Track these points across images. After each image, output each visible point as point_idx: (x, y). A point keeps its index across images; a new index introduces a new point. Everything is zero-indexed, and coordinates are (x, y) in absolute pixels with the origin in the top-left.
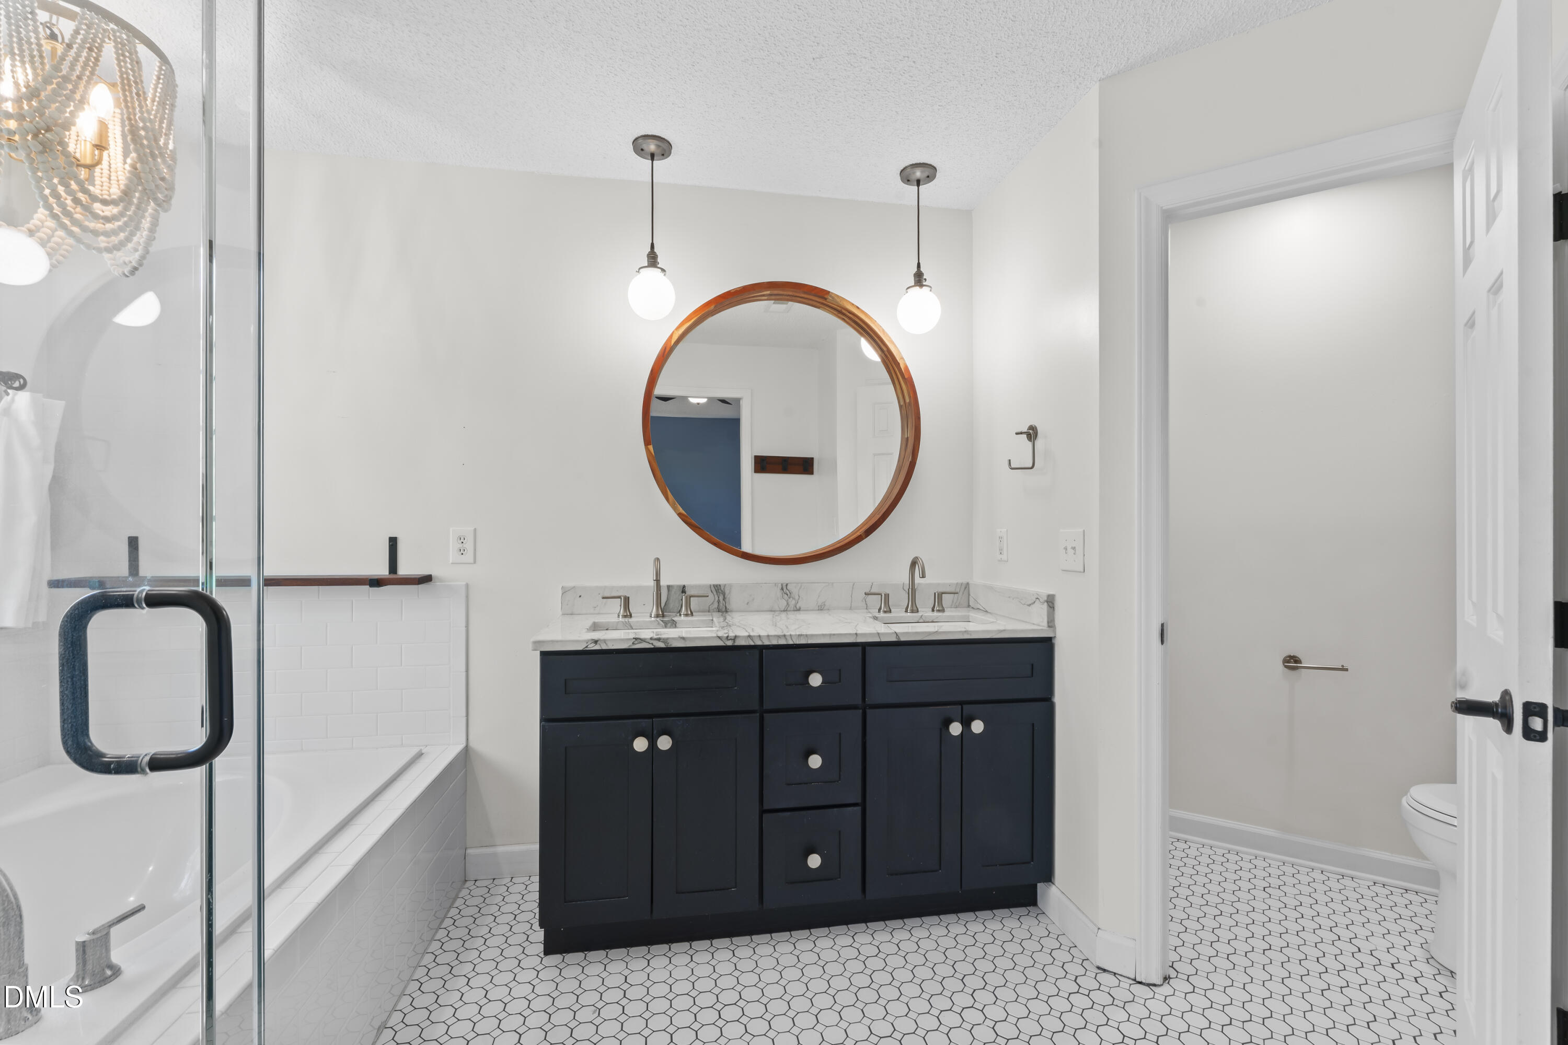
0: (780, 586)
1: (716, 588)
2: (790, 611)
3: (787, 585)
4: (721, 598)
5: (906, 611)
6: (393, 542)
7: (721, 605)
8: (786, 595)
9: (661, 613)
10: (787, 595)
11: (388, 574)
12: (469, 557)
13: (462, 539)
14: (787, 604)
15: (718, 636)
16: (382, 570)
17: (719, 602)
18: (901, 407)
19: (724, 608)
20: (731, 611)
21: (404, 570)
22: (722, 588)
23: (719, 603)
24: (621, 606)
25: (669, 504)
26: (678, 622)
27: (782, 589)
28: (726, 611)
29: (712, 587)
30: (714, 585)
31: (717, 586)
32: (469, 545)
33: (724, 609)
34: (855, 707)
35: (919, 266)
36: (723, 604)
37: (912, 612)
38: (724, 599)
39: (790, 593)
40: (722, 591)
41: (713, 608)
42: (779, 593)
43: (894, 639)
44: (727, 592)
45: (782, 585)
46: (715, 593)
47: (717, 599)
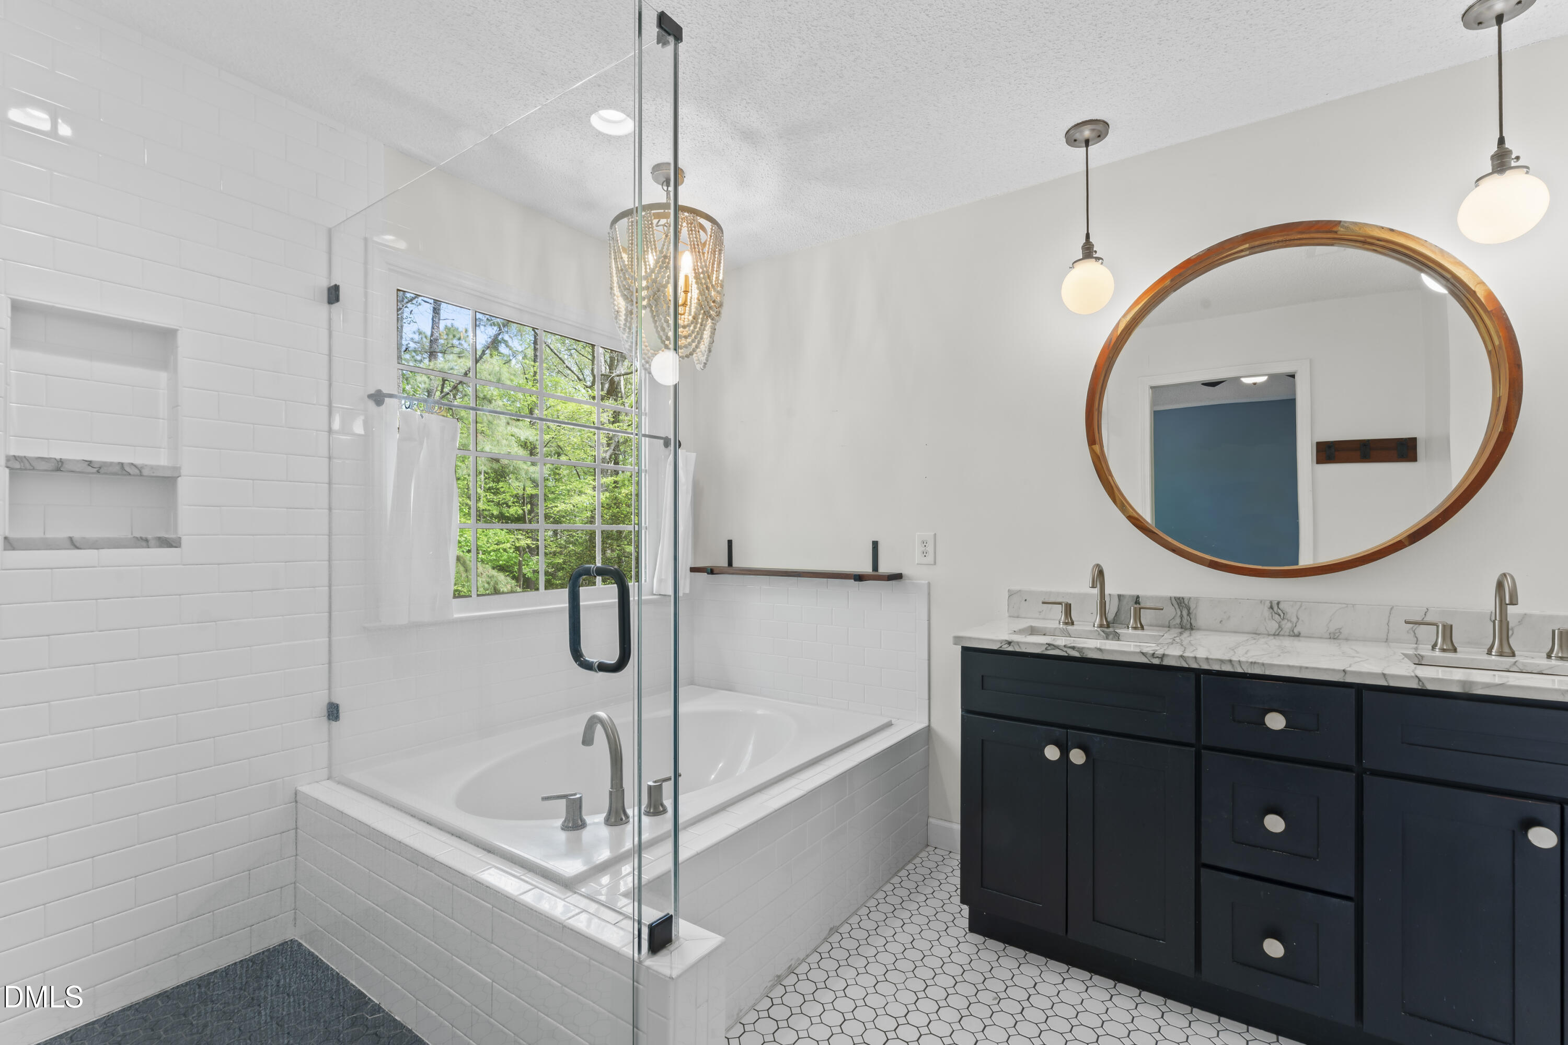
0: (1268, 604)
1: (1178, 601)
2: (1283, 636)
3: (1278, 603)
4: (1185, 613)
5: (1489, 652)
6: (875, 545)
7: (1185, 621)
8: (1277, 616)
9: (1105, 623)
10: (1280, 615)
11: (871, 571)
12: (930, 558)
13: (924, 543)
14: (1280, 627)
15: (1141, 652)
16: (867, 568)
17: (1182, 616)
18: (1489, 353)
19: (1189, 625)
20: (1198, 629)
21: (884, 569)
22: (1186, 602)
23: (1181, 618)
24: (1062, 612)
25: (1117, 506)
26: (1121, 634)
27: (1271, 607)
28: (1192, 628)
29: (1173, 599)
30: (1175, 598)
31: (1179, 598)
32: (930, 549)
33: (1188, 626)
34: (1347, 769)
35: (1501, 141)
36: (1188, 621)
37: (1501, 654)
38: (1189, 614)
39: (1284, 614)
40: (1186, 605)
41: (1174, 623)
42: (1267, 613)
43: (1414, 685)
44: (1192, 606)
45: (1271, 602)
46: (1176, 606)
47: (1179, 613)
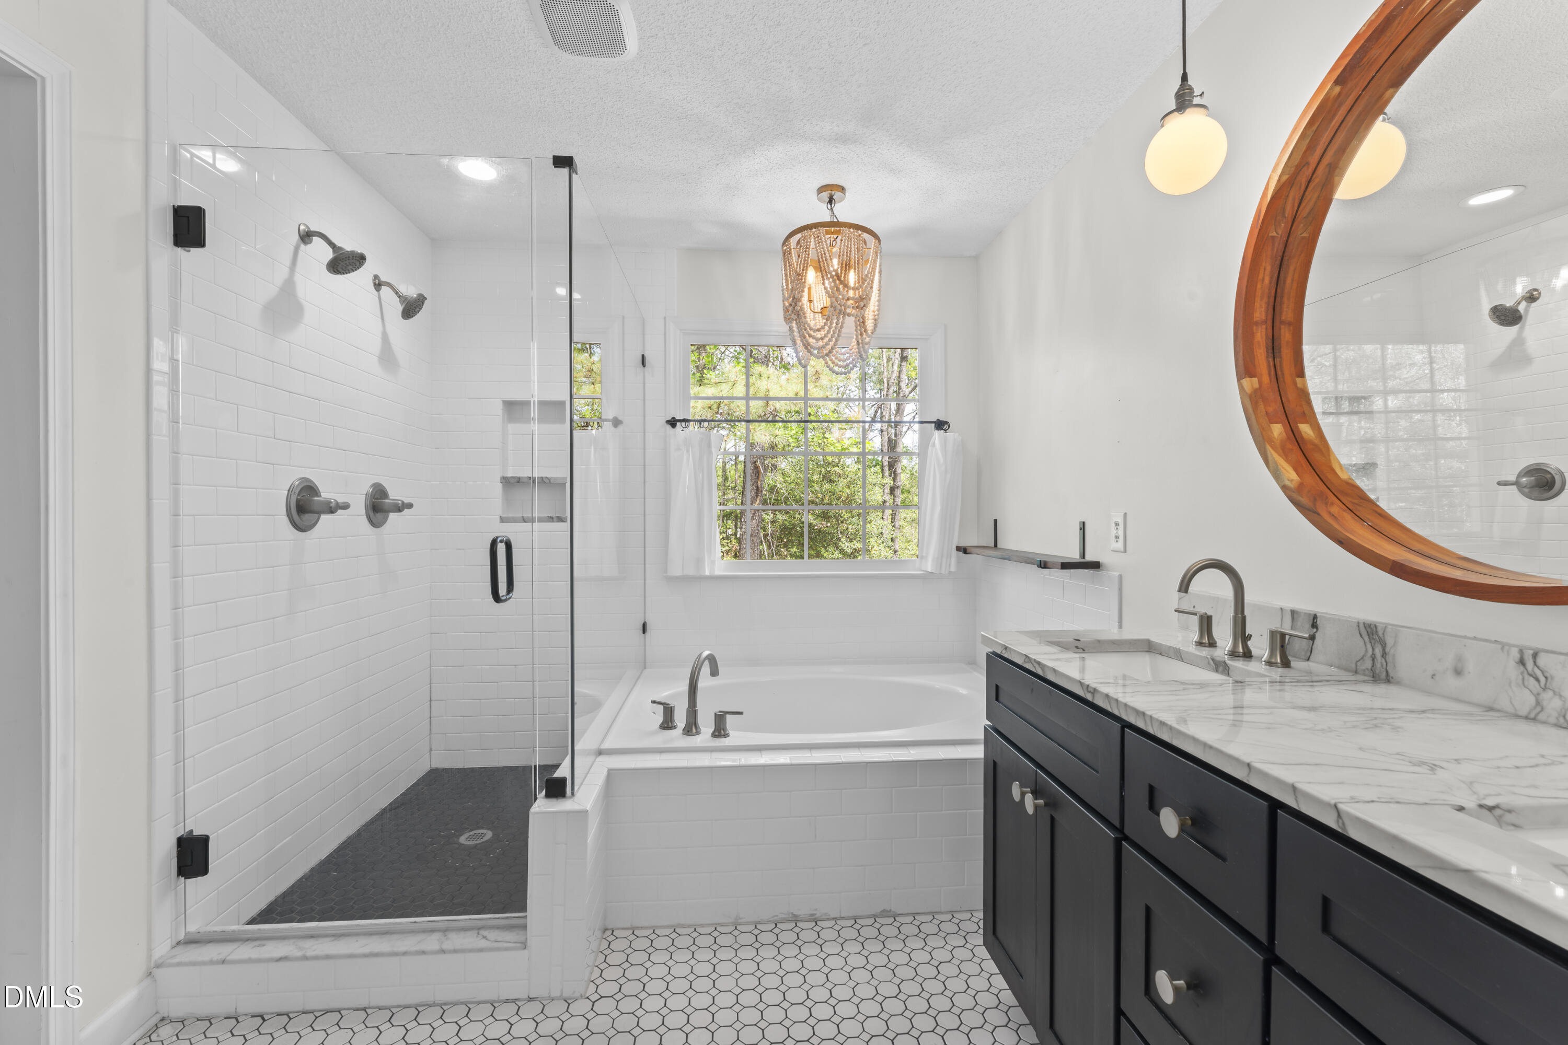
0: (1515, 654)
1: (1369, 630)
2: (1544, 723)
3: (1535, 656)
4: (1378, 651)
6: (1084, 528)
7: (1378, 665)
8: (1532, 680)
10: (1538, 680)
14: (1538, 703)
17: (1373, 658)
19: (1384, 673)
20: (1398, 683)
22: (1380, 633)
23: (1373, 660)
26: (1231, 668)
27: (1522, 662)
28: (1388, 680)
29: (1362, 626)
30: (1364, 623)
31: (1370, 626)
33: (1384, 675)
36: (1382, 666)
38: (1384, 655)
39: (1546, 678)
40: (1379, 638)
41: (1364, 668)
42: (1513, 671)
44: (1389, 641)
45: (1521, 652)
46: (1366, 638)
47: (1370, 651)
